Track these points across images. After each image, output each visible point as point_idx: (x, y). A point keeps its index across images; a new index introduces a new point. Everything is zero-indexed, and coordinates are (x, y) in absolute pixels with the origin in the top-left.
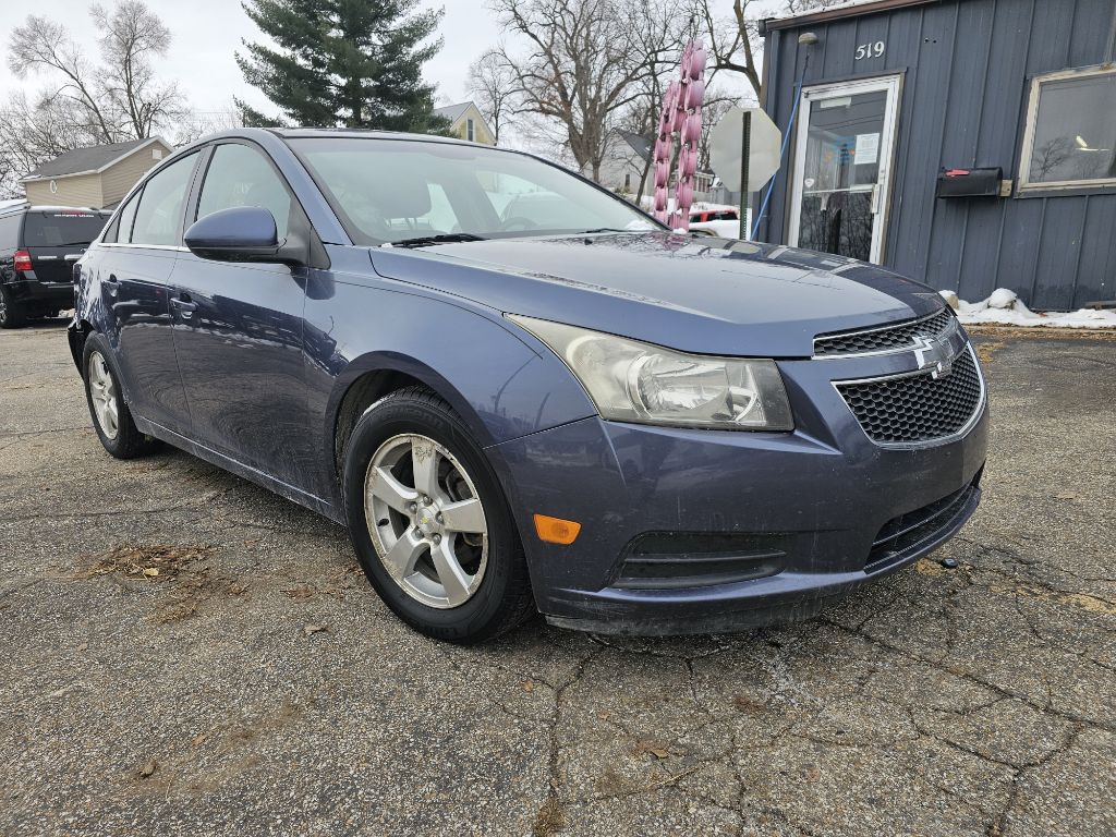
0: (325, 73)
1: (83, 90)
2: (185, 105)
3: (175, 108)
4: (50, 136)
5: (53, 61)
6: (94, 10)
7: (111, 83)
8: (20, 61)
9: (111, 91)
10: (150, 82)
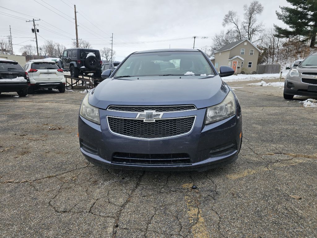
0: (307, 11)
1: (238, 28)
2: (263, 28)
3: (261, 29)
4: (227, 41)
5: (232, 21)
6: (244, 6)
7: (245, 25)
8: (225, 23)
9: (244, 27)
10: (255, 23)
